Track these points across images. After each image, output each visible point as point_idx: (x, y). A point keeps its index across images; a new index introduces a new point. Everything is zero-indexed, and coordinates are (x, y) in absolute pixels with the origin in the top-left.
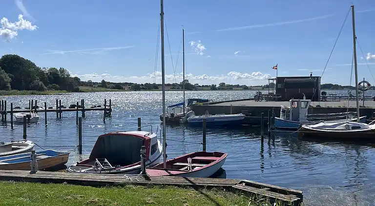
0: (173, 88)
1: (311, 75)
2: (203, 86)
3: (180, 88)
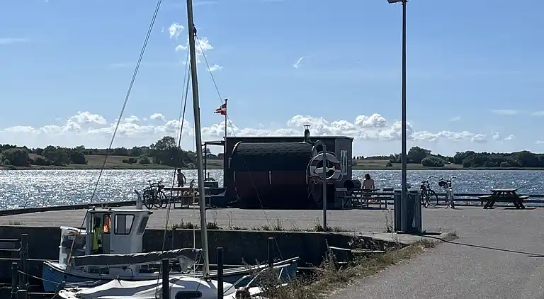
1: (307, 132)
3: (151, 161)
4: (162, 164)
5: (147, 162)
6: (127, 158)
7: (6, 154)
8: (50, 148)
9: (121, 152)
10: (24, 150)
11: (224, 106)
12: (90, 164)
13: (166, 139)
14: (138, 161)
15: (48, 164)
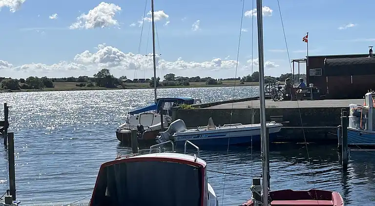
0: (81, 85)
1: (371, 51)
2: (135, 80)
3: (94, 85)
4: (102, 87)
5: (92, 85)
6: (79, 84)
7: (4, 82)
8: (31, 78)
9: (71, 80)
10: (10, 80)
11: (307, 37)
12: (56, 87)
13: (103, 71)
14: (86, 85)
15: (30, 88)
